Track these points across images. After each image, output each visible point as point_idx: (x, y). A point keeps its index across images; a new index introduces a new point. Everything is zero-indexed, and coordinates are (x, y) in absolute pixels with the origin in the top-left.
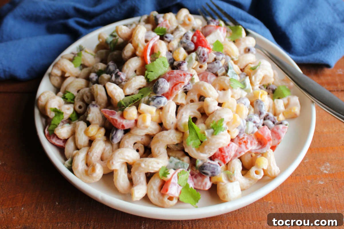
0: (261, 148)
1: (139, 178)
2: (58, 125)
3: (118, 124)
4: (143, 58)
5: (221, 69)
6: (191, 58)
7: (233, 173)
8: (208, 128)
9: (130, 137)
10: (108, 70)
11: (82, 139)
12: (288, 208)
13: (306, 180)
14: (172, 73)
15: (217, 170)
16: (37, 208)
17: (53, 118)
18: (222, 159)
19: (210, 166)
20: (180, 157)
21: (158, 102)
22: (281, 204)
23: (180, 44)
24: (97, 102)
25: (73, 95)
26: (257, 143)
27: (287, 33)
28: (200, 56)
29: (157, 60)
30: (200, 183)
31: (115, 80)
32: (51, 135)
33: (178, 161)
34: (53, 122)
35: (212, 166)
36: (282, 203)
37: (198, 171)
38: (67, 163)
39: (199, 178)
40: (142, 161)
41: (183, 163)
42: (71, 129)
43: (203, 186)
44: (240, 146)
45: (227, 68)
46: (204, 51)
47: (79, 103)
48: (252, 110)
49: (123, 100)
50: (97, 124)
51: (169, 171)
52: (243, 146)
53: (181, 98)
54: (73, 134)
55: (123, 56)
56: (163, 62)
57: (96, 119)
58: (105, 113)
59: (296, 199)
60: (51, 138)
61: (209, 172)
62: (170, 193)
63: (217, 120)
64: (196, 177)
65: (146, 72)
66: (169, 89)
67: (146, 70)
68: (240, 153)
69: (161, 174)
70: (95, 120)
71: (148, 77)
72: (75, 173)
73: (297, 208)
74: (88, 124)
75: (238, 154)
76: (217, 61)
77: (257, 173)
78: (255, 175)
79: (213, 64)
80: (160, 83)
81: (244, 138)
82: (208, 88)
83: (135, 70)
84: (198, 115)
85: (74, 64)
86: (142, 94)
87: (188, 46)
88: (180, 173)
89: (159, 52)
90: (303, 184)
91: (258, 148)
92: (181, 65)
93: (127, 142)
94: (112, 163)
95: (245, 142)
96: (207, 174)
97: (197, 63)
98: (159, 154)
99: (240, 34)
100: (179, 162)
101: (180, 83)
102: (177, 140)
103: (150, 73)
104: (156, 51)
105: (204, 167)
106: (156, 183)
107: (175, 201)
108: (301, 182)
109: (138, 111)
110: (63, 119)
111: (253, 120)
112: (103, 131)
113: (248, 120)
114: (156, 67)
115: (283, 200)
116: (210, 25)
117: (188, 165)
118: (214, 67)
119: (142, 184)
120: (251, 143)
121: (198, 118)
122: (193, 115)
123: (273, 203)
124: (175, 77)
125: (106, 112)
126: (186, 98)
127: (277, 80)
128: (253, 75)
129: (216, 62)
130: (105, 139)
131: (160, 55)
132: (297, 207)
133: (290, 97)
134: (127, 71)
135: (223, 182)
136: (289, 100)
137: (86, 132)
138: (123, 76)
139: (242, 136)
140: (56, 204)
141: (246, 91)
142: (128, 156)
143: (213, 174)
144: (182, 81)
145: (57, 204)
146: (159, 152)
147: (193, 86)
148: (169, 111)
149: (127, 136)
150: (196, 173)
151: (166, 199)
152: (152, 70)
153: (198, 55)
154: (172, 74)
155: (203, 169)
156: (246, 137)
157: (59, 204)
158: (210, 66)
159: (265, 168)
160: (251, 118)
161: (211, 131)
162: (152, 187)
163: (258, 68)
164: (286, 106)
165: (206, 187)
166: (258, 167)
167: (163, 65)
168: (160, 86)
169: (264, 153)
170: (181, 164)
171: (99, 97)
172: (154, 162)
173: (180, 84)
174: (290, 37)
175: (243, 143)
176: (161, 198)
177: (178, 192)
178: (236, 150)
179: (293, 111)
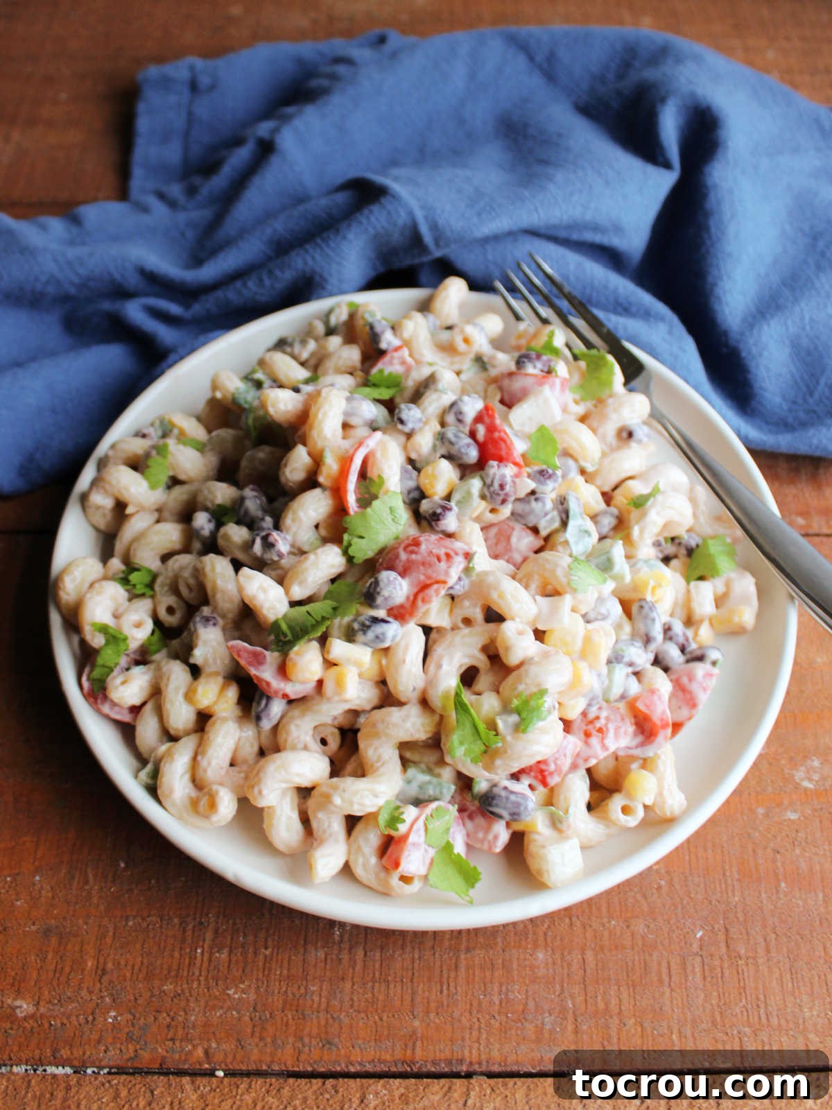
0: (642, 744)
1: (326, 824)
2: (115, 667)
3: (272, 690)
4: (338, 492)
5: (549, 517)
6: (469, 494)
7: (567, 812)
8: (506, 709)
9: (303, 714)
10: (242, 512)
11: (181, 715)
12: (702, 885)
13: (754, 807)
14: (415, 549)
15: (526, 808)
16: (73, 878)
17: (101, 648)
18: (540, 777)
19: (507, 798)
20: (432, 766)
21: (377, 637)
22: (683, 873)
23: (438, 443)
24: (215, 609)
25: (149, 571)
26: (631, 729)
27: (744, 354)
28: (492, 489)
29: (375, 503)
30: (481, 835)
31: (262, 554)
32: (97, 693)
33: (427, 778)
34: (100, 661)
35: (513, 797)
36: (687, 872)
37: (477, 803)
38: (144, 774)
39: (480, 820)
40: (335, 788)
41: (440, 785)
42: (151, 682)
43: (489, 842)
44: (586, 743)
45: (564, 516)
46: (503, 476)
47: (166, 600)
48: (627, 628)
49: (285, 616)
50: (216, 674)
51: (402, 813)
52: (595, 741)
53: (440, 611)
54: (156, 693)
55: (283, 479)
56: (391, 510)
57: (215, 660)
58: (239, 656)
59: (724, 862)
60: (99, 701)
61: (505, 814)
62: (406, 869)
63: (528, 692)
64: (471, 817)
65: (346, 537)
66: (408, 598)
67: (345, 530)
68: (586, 760)
69: (383, 819)
70: (211, 661)
71: (351, 552)
72: (164, 804)
73: (723, 886)
74: (195, 671)
75: (580, 762)
76: (537, 496)
77: (626, 810)
78: (621, 816)
79: (529, 502)
80: (382, 585)
81: (597, 718)
82: (509, 597)
83: (315, 524)
84: (481, 661)
85: (149, 482)
86: (334, 604)
87: (461, 453)
88: (431, 816)
89: (380, 476)
90: (745, 818)
91: (634, 743)
92: (441, 517)
93: (297, 726)
94: (260, 792)
95: (600, 730)
96: (500, 817)
97: (483, 504)
98: (379, 764)
99: (609, 383)
100: (429, 782)
101: (437, 582)
102: (426, 732)
103: (355, 540)
104: (373, 473)
105: (493, 798)
106: (369, 840)
107: (416, 886)
108: (742, 813)
109: (324, 658)
110: (127, 650)
111: (626, 659)
112: (232, 693)
113: (614, 660)
114: (373, 524)
115: (690, 865)
116: (523, 371)
117: (453, 788)
118: (532, 512)
119: (337, 841)
120: (617, 729)
121: (482, 671)
122: (467, 662)
123: (663, 871)
124: (423, 564)
125: (241, 653)
126: (451, 611)
127: (702, 519)
128: (637, 523)
129: (536, 500)
130: (240, 714)
131: (385, 487)
132: (723, 882)
133: (733, 575)
134: (294, 529)
135: (538, 833)
136: (728, 585)
137: (189, 696)
138: (282, 544)
139: (593, 712)
140: (119, 865)
141: (614, 578)
142: (298, 775)
143: (515, 817)
144: (442, 578)
145: (122, 865)
146: (379, 757)
147: (472, 584)
148: (404, 661)
149: (296, 712)
150: (472, 808)
151: (394, 881)
152: (361, 531)
153: (487, 485)
154: (416, 553)
155: (490, 805)
156: (604, 714)
157: (127, 864)
158: (520, 507)
159: (649, 803)
160: (621, 653)
161: (514, 718)
162: (359, 849)
163: (649, 503)
164: (719, 601)
165: (496, 847)
166: (629, 796)
167: (390, 518)
168: (382, 594)
169: (649, 758)
170: (435, 787)
171: (219, 596)
172: (367, 793)
173: (436, 586)
174: (752, 365)
175: (594, 732)
176: (382, 875)
177: (424, 864)
178: (576, 752)
179: (736, 619)
